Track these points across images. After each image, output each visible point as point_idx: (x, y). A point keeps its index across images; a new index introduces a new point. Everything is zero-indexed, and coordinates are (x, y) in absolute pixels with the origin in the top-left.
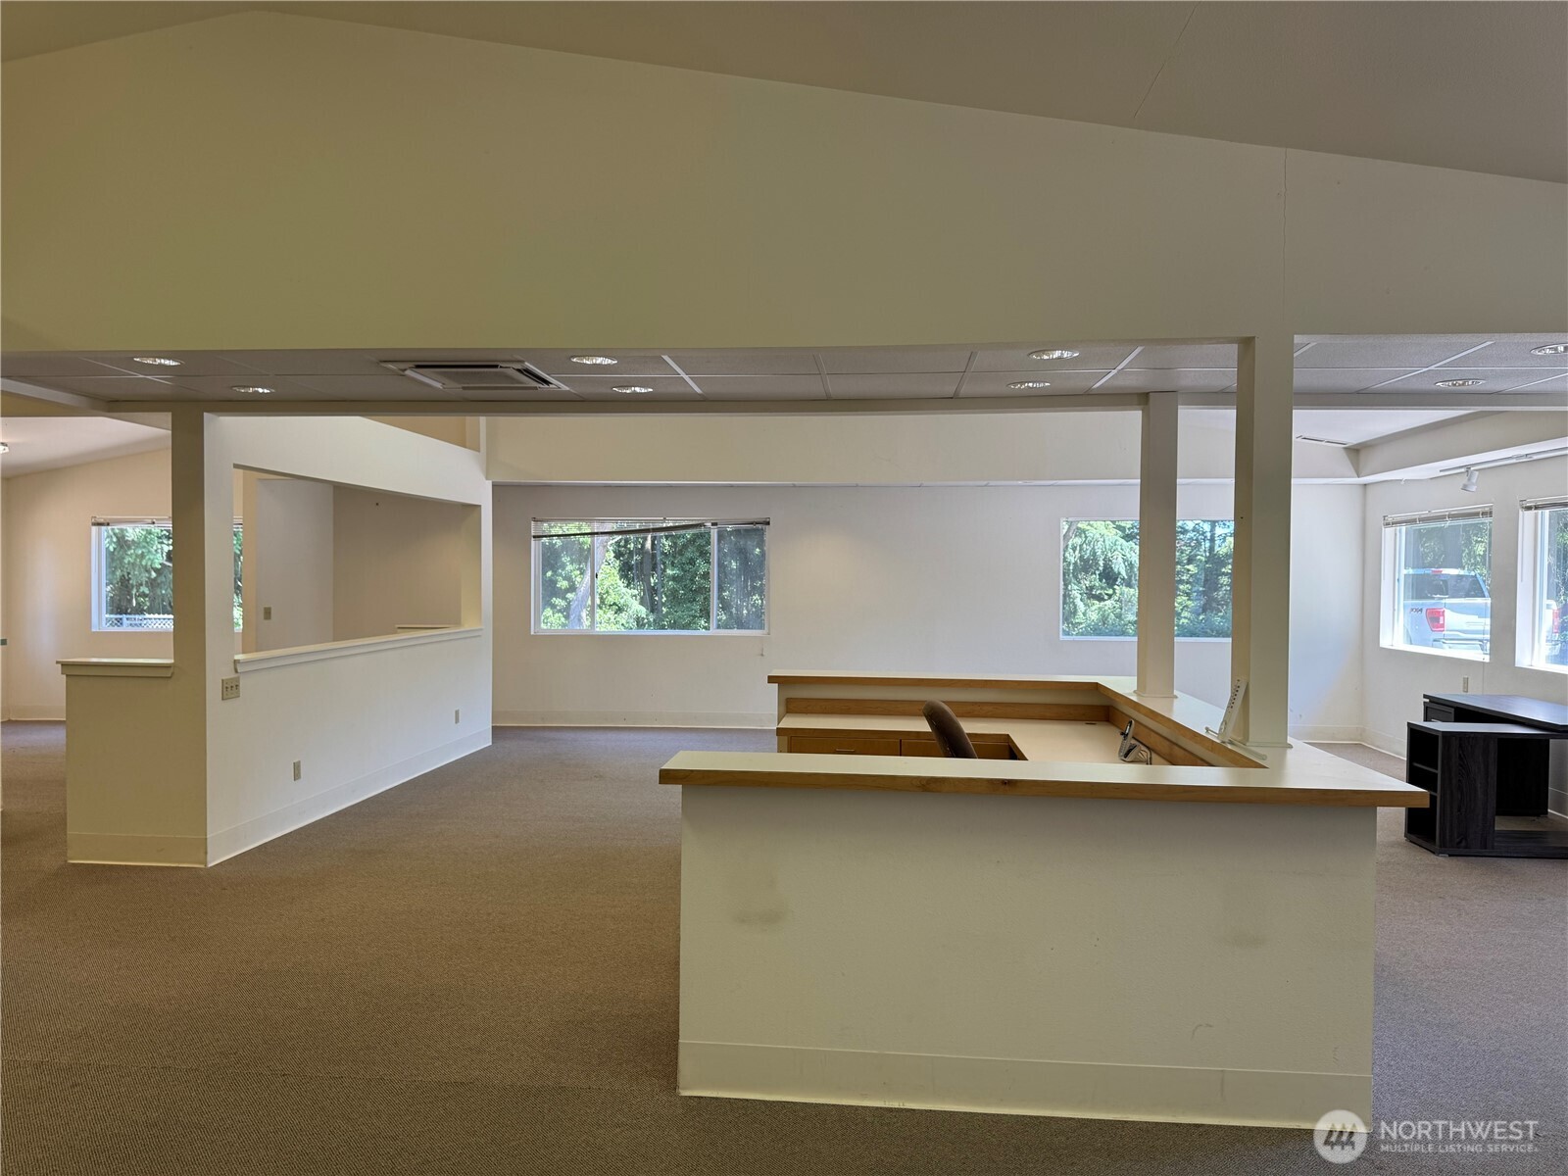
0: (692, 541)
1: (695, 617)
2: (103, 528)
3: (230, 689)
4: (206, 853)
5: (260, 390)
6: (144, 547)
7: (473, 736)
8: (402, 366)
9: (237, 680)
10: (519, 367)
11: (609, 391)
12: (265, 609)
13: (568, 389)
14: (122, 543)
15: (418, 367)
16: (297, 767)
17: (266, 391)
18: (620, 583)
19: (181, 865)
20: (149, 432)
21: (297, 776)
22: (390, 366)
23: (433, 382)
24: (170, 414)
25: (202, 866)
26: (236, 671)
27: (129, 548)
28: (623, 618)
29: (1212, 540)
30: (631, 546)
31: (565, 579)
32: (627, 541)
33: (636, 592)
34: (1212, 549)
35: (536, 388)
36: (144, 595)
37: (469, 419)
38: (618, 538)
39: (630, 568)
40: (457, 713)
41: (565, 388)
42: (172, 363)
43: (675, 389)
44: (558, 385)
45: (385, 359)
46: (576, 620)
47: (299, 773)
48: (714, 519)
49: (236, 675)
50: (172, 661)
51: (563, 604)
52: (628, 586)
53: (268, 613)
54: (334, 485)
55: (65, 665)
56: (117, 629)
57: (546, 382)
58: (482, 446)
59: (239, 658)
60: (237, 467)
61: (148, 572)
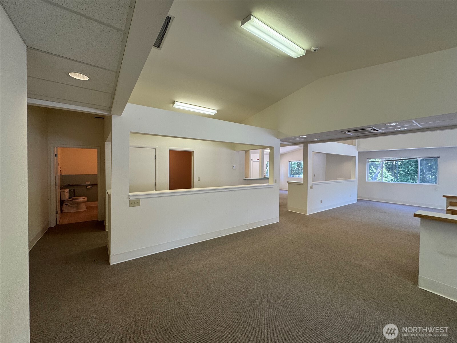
0: (408, 162)
1: (408, 180)
2: (290, 162)
3: (311, 187)
4: (307, 213)
5: (318, 139)
6: (294, 165)
7: (354, 200)
8: (345, 132)
10: (371, 128)
11: (394, 130)
13: (382, 131)
15: (348, 131)
16: (321, 201)
18: (386, 172)
19: (303, 214)
20: (301, 147)
21: (321, 203)
22: (343, 132)
23: (351, 134)
24: (303, 144)
25: (306, 215)
27: (292, 165)
28: (387, 179)
30: (389, 163)
31: (372, 170)
32: (388, 163)
33: (391, 174)
35: (374, 132)
36: (294, 172)
37: (354, 140)
38: (385, 162)
39: (389, 168)
40: (350, 195)
41: (381, 131)
42: (305, 137)
43: (415, 127)
44: (380, 131)
45: (341, 131)
46: (375, 179)
48: (419, 157)
49: (312, 185)
50: (302, 182)
51: (371, 175)
52: (388, 172)
53: (315, 175)
54: (326, 154)
55: (288, 182)
56: (291, 177)
57: (377, 131)
58: (357, 145)
59: (312, 182)
60: (313, 152)
61: (295, 169)
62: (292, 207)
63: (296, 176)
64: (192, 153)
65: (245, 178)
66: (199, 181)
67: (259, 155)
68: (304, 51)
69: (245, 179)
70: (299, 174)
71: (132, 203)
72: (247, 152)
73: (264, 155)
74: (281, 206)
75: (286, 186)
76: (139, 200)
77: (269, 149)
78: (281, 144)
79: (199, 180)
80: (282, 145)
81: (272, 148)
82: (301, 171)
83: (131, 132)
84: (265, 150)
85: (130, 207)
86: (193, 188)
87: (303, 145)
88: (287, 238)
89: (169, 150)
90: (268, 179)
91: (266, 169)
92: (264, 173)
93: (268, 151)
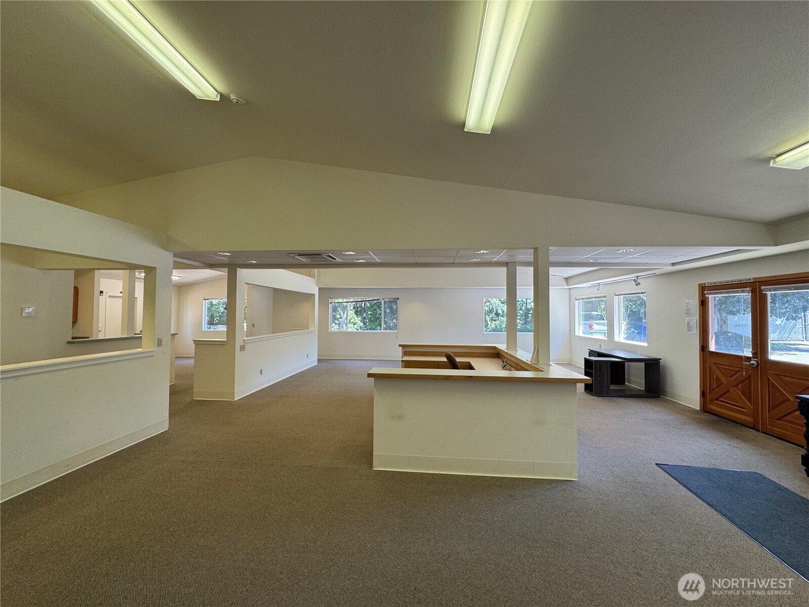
1: (377, 326)
2: (207, 301)
3: (242, 348)
4: (234, 396)
5: (253, 262)
6: (218, 306)
7: (312, 362)
8: (294, 255)
9: (245, 345)
10: (327, 255)
11: (353, 261)
12: (253, 325)
14: (212, 305)
15: (299, 255)
16: (261, 371)
17: (255, 262)
18: (355, 316)
19: (227, 400)
20: (222, 273)
21: (261, 373)
22: (291, 255)
23: (303, 260)
24: (227, 268)
25: (233, 400)
26: (244, 343)
27: (214, 306)
28: (356, 326)
29: (526, 304)
30: (358, 305)
31: (339, 315)
32: (357, 304)
33: (359, 319)
34: (526, 306)
36: (217, 320)
38: (354, 303)
39: (358, 312)
40: (307, 355)
41: (340, 261)
43: (373, 261)
44: (338, 260)
45: (289, 253)
46: (342, 327)
48: (383, 298)
50: (226, 340)
51: (338, 322)
52: (357, 317)
54: (274, 289)
55: (194, 341)
56: (209, 330)
57: (335, 259)
58: (316, 277)
59: (245, 339)
60: (245, 283)
61: (219, 313)
62: (202, 391)
65: (73, 338)
68: (216, 93)
69: (73, 343)
70: (221, 323)
72: (83, 273)
75: (191, 348)
77: (143, 271)
78: (174, 261)
80: (178, 266)
81: (150, 271)
84: (135, 272)
87: (226, 270)
90: (141, 337)
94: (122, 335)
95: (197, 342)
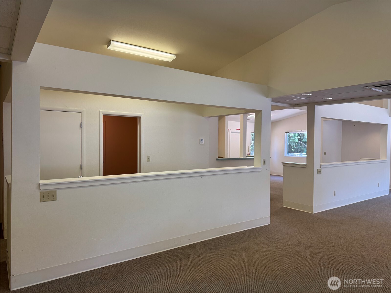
2: (287, 133)
3: (319, 172)
4: (313, 210)
5: (329, 98)
6: (294, 137)
7: (384, 191)
8: (371, 87)
9: (321, 169)
12: (324, 152)
15: (376, 87)
16: (334, 193)
17: (331, 98)
19: (307, 212)
20: (303, 110)
21: (334, 195)
22: (367, 88)
23: (379, 91)
24: (307, 106)
25: (312, 213)
26: (321, 167)
27: (291, 138)
36: (294, 148)
40: (379, 184)
42: (310, 94)
45: (365, 86)
47: (335, 194)
49: (321, 168)
50: (306, 164)
53: (325, 154)
54: (343, 121)
55: (283, 163)
56: (289, 156)
58: (389, 107)
59: (321, 164)
60: (322, 118)
61: (295, 143)
62: (289, 202)
63: (297, 155)
64: (138, 119)
65: (219, 157)
66: (148, 162)
67: (240, 122)
69: (219, 160)
70: (301, 151)
71: (43, 196)
72: (221, 118)
73: (247, 123)
74: (273, 199)
75: (280, 170)
76: (55, 192)
77: (254, 114)
78: (272, 105)
79: (149, 160)
80: (275, 108)
81: (258, 113)
82: (305, 147)
83: (42, 88)
84: (249, 115)
85: (40, 202)
86: (140, 172)
87: (306, 108)
88: (282, 249)
89: (102, 115)
90: (253, 159)
91: (251, 143)
92: (247, 149)
93: (252, 116)
94: (240, 157)
95: (285, 165)
